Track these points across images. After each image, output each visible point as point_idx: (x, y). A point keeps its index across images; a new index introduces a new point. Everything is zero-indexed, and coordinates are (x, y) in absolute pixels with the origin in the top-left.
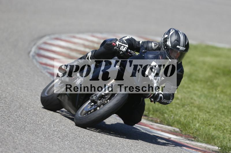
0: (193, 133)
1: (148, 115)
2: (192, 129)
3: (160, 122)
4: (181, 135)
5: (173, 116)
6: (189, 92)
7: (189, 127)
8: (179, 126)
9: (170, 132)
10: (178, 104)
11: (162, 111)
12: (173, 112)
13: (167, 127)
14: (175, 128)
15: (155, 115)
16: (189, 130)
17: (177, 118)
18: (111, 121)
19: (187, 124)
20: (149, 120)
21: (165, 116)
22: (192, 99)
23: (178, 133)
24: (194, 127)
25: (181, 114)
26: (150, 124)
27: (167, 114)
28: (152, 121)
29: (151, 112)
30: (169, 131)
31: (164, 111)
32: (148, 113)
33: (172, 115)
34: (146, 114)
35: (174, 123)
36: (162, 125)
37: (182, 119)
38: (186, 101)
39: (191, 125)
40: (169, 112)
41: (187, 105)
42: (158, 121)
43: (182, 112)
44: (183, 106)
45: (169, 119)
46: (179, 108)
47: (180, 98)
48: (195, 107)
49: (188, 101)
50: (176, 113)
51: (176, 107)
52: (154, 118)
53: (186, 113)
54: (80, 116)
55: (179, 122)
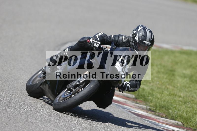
0: (193, 126)
1: (155, 111)
2: (193, 123)
3: (165, 116)
4: (183, 127)
5: (176, 112)
6: (191, 91)
7: (190, 121)
8: (182, 120)
9: (174, 126)
10: (181, 102)
11: (167, 107)
12: (177, 108)
13: (171, 121)
14: (178, 122)
15: (161, 111)
16: (190, 124)
17: (180, 113)
18: (123, 115)
19: (188, 118)
20: (156, 115)
21: (169, 111)
22: (192, 97)
23: (180, 126)
24: (194, 121)
25: (184, 110)
26: (157, 118)
27: (171, 110)
28: (158, 116)
29: (158, 108)
30: (173, 124)
31: (169, 107)
32: (156, 109)
33: (175, 110)
34: (153, 109)
35: (177, 117)
36: (167, 119)
37: (184, 114)
38: (187, 99)
39: (192, 119)
40: (173, 108)
41: (188, 102)
42: (164, 115)
43: (184, 108)
44: (185, 103)
45: (173, 114)
46: (181, 105)
47: (182, 96)
48: (195, 104)
49: (190, 99)
50: (179, 109)
51: (179, 104)
52: (160, 113)
53: (187, 109)
54: (58, 102)
55: (181, 117)
